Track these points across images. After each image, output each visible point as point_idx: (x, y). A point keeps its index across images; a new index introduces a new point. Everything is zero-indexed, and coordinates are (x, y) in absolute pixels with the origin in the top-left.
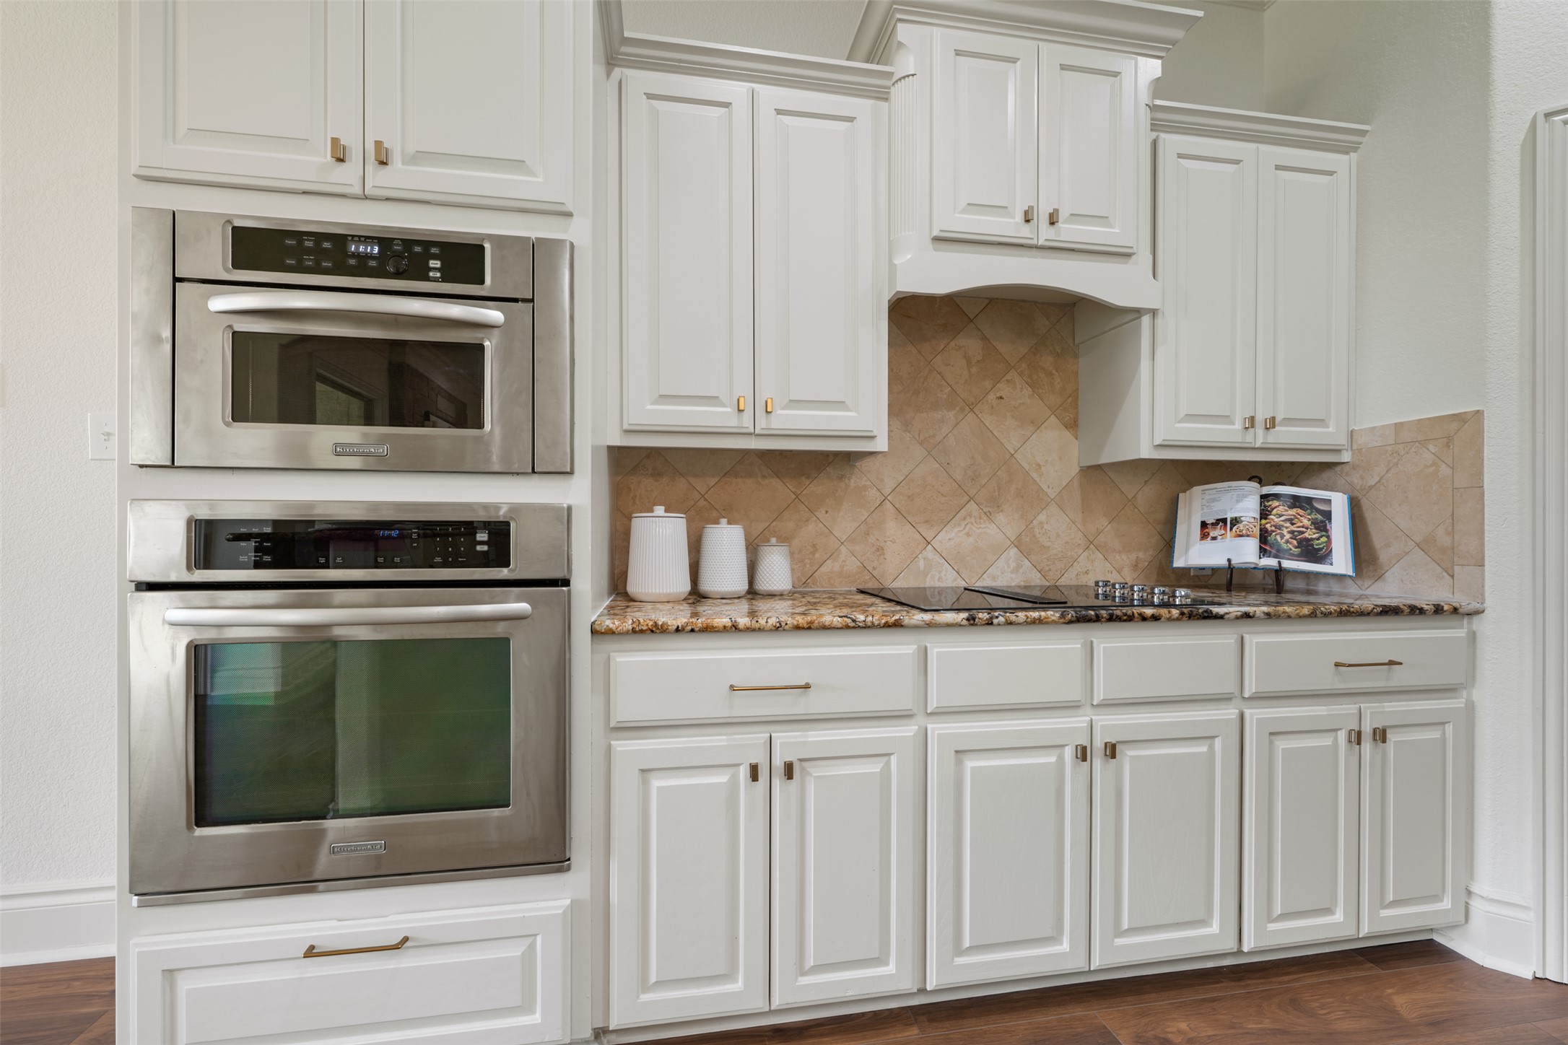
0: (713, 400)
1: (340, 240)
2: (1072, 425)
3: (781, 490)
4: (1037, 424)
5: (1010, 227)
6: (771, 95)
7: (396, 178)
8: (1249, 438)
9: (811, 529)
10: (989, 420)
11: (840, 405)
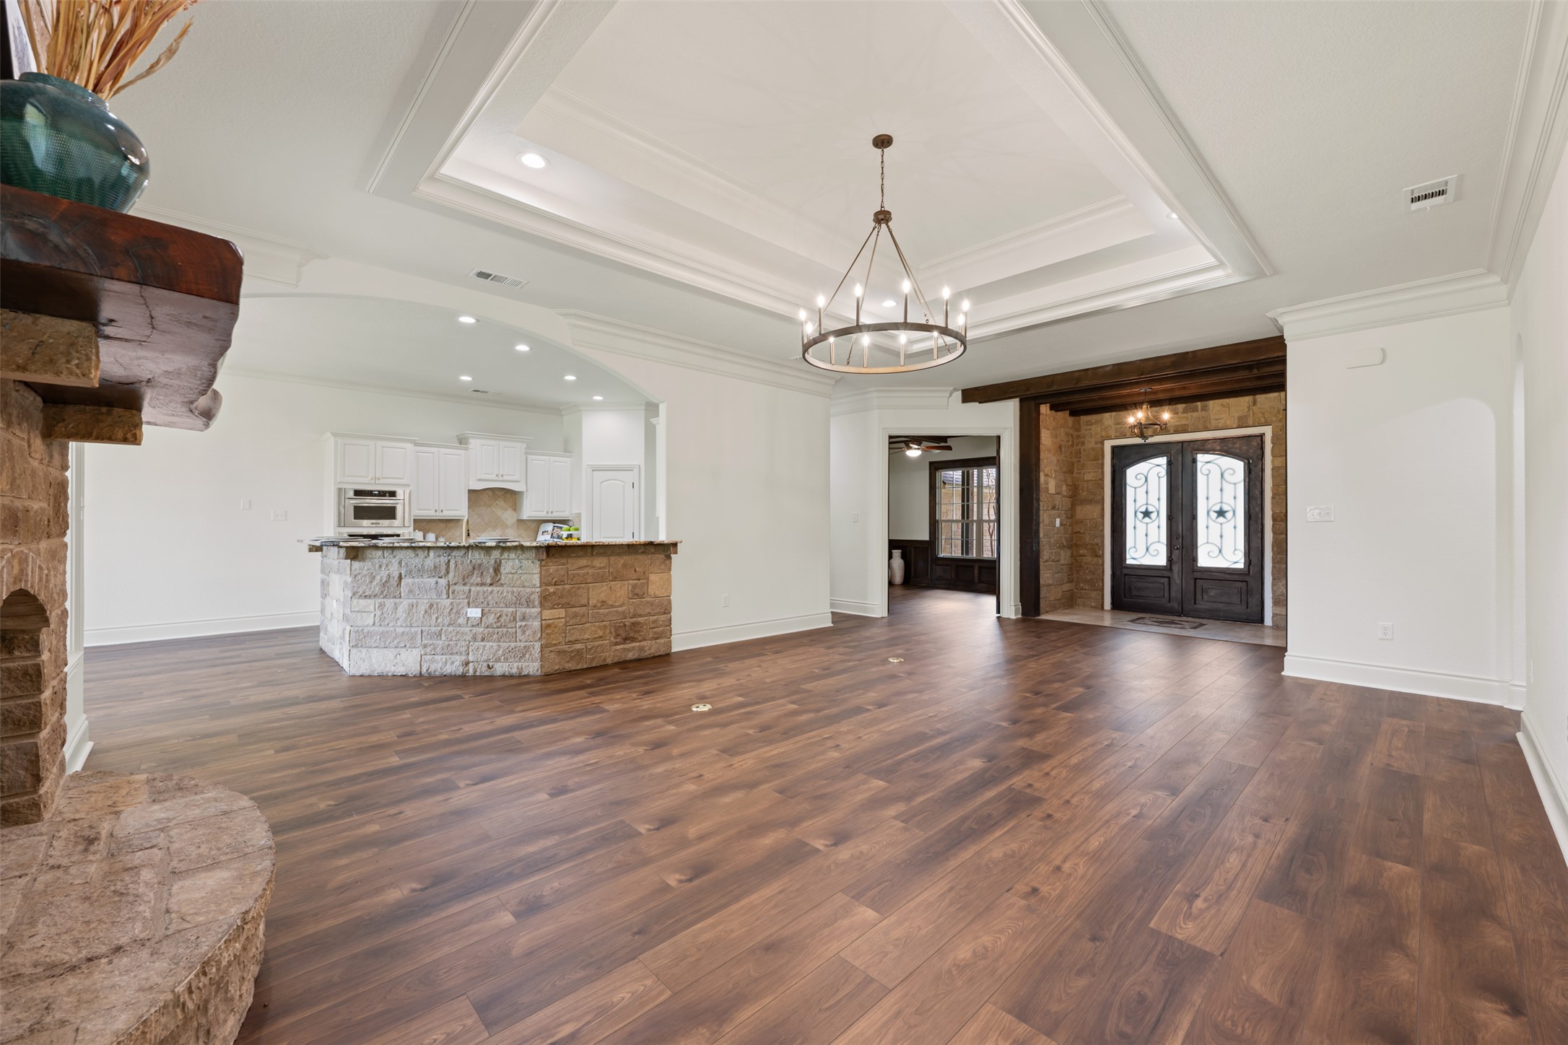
0: (430, 510)
1: (372, 491)
2: (515, 510)
3: (442, 525)
4: (506, 510)
5: (493, 477)
6: (443, 450)
7: (382, 481)
8: (547, 515)
9: (450, 534)
10: (494, 509)
11: (457, 510)
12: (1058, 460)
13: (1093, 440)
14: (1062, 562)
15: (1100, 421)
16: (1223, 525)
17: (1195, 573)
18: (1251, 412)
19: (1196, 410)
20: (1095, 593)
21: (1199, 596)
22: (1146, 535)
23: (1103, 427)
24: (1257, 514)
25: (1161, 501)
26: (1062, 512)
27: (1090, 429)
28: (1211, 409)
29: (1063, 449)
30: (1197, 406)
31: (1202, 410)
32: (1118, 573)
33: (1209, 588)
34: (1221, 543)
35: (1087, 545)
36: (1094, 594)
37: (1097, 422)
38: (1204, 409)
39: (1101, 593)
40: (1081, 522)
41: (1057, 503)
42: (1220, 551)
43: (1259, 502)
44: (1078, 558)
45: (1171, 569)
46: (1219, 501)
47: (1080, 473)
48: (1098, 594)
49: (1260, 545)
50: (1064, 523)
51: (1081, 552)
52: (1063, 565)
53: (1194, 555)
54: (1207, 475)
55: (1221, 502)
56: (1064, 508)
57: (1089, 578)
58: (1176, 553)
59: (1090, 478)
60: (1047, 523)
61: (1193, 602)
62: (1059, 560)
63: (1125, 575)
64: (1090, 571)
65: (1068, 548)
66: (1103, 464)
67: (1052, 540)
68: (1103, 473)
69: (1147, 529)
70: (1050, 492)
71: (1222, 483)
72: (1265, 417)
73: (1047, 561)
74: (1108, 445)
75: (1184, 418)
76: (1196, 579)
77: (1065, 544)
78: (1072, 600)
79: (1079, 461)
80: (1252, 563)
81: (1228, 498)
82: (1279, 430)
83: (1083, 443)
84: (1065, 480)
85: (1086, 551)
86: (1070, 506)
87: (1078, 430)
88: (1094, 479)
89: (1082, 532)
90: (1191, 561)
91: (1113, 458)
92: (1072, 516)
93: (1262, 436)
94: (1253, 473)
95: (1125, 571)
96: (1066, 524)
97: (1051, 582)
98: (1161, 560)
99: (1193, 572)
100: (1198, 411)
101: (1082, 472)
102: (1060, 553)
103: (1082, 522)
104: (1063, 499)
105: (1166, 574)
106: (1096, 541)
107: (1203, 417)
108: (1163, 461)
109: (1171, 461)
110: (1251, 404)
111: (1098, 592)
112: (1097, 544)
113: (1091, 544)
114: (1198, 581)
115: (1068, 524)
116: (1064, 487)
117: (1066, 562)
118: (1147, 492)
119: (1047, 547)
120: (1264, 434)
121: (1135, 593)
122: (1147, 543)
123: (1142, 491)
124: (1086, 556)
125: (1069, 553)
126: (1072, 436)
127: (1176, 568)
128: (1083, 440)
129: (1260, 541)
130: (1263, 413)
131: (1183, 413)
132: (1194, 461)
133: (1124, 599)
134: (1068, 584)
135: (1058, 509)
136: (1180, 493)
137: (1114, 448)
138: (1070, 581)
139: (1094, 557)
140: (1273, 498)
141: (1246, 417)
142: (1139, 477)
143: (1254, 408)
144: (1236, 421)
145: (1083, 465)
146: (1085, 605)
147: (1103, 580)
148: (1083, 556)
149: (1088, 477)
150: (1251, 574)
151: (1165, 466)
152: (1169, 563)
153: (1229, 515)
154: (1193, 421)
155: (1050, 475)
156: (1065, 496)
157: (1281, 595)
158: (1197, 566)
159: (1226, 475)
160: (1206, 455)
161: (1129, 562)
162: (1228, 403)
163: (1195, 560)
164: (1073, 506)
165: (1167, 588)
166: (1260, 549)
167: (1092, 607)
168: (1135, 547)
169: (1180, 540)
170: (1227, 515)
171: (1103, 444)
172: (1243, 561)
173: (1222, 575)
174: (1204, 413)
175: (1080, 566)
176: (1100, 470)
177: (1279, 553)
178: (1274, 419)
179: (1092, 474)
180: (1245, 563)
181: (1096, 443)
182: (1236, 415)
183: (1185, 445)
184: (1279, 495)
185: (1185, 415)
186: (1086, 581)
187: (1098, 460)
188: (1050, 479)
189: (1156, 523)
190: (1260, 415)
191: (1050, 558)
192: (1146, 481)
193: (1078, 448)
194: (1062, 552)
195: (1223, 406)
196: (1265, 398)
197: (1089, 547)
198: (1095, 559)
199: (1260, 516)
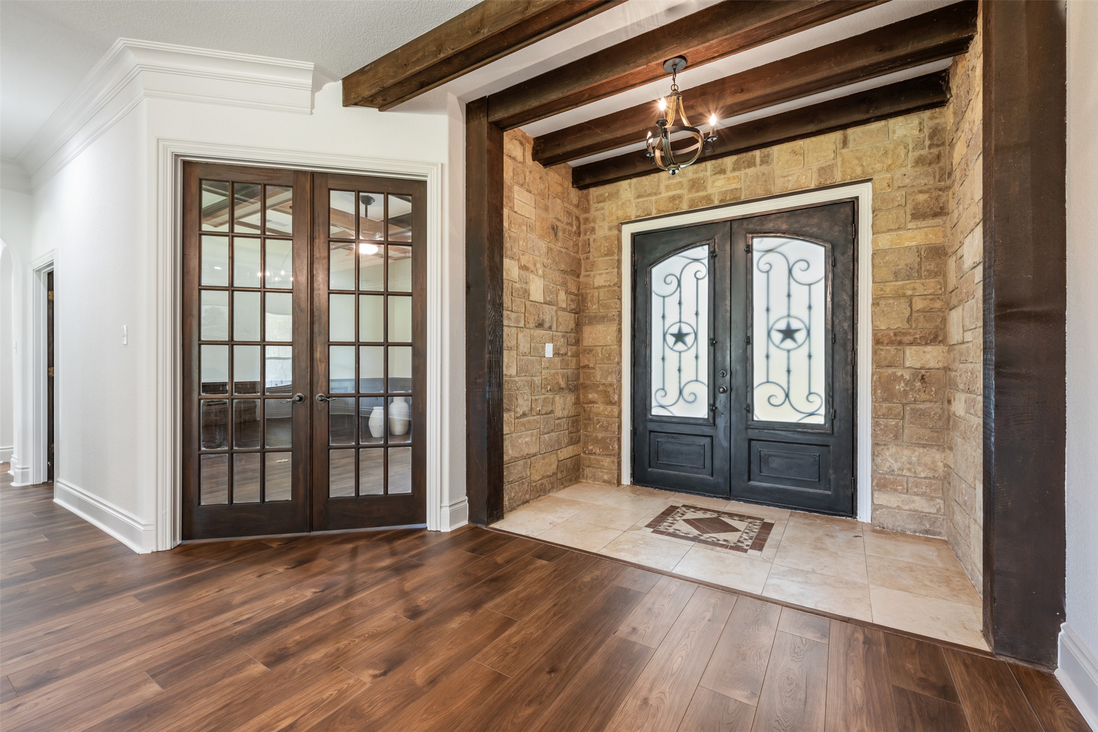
12: (550, 250)
13: (606, 225)
14: (559, 413)
15: (614, 196)
16: (792, 353)
17: (749, 431)
18: (839, 159)
19: (751, 164)
20: (608, 459)
21: (755, 468)
22: (679, 370)
23: (620, 203)
24: (846, 333)
25: (700, 317)
26: (560, 334)
27: (603, 209)
28: (775, 160)
29: (560, 234)
30: (754, 158)
31: (763, 162)
32: (640, 429)
33: (770, 456)
34: (789, 382)
35: (598, 386)
36: (607, 462)
37: (611, 196)
38: (765, 161)
39: (616, 460)
40: (589, 350)
41: (547, 318)
42: (787, 396)
43: (849, 314)
44: (586, 406)
45: (714, 424)
46: (786, 313)
47: (588, 276)
48: (613, 462)
49: (850, 386)
50: (563, 351)
51: (590, 396)
52: (559, 418)
53: (749, 401)
54: (768, 272)
55: (789, 316)
56: (561, 328)
57: (600, 436)
58: (722, 398)
59: (602, 283)
60: (526, 350)
61: (746, 475)
62: (552, 412)
63: (651, 432)
64: (602, 426)
65: (571, 390)
66: (619, 261)
67: (537, 380)
68: (619, 274)
69: (680, 362)
70: (531, 299)
71: (789, 284)
72: (862, 166)
73: (524, 415)
74: (628, 231)
75: (734, 178)
76: (750, 440)
77: (563, 385)
78: (578, 470)
79: (588, 258)
80: (838, 417)
81: (799, 308)
82: (886, 185)
83: (593, 230)
84: (564, 284)
85: (596, 396)
86: (572, 325)
87: (586, 210)
88: (607, 284)
89: (591, 365)
90: (744, 412)
91: (633, 252)
92: (578, 342)
93: (853, 203)
94: (839, 265)
95: (651, 426)
96: (566, 354)
97: (533, 450)
98: (701, 411)
99: (747, 429)
100: (755, 166)
101: (592, 273)
102: (553, 399)
103: (591, 351)
104: (560, 313)
105: (708, 431)
106: (609, 379)
107: (764, 174)
108: (702, 252)
109: (714, 251)
110: (840, 145)
111: (612, 458)
112: (611, 385)
113: (604, 384)
114: (753, 443)
115: (569, 354)
116: (562, 296)
117: (566, 413)
118: (680, 303)
119: (527, 390)
120: (857, 198)
121: (664, 460)
122: (680, 382)
123: (672, 302)
124: (597, 403)
125: (570, 398)
126: (577, 218)
127: (721, 422)
128: (592, 225)
129: (850, 379)
130: (859, 159)
131: (734, 170)
132: (749, 249)
133: (649, 470)
134: (571, 447)
135: (550, 328)
136: (728, 303)
137: (635, 236)
138: (574, 441)
139: (608, 404)
140: (875, 304)
141: (831, 167)
142: (669, 280)
143: (844, 151)
144: (815, 176)
145: (593, 264)
146: (595, 478)
147: (619, 440)
148: (594, 402)
149: (599, 281)
150: (835, 434)
151: (706, 261)
152: (711, 414)
153: (800, 336)
154: (748, 183)
155: (532, 267)
156: (564, 310)
157: (887, 473)
158: (753, 420)
159: (795, 271)
160: (765, 239)
161: (656, 411)
162: (801, 148)
163: (749, 409)
164: (578, 326)
165: (708, 454)
166: (850, 392)
167: (604, 481)
168: (663, 389)
169: (728, 377)
170: (797, 336)
171: (620, 231)
172: (822, 411)
173: (790, 434)
174: (765, 168)
175: (589, 419)
176: (616, 270)
177: (885, 400)
178: (878, 166)
179: (604, 276)
180: (825, 416)
181: (610, 229)
182: (815, 166)
183: (735, 225)
184: (885, 298)
185: (737, 173)
186: (597, 441)
187: (612, 255)
188: (532, 276)
189: (693, 352)
190: (855, 162)
191: (531, 409)
192: (679, 285)
193: (586, 238)
194: (557, 398)
195: (795, 153)
196: (863, 133)
197: (601, 388)
198: (609, 408)
199: (850, 337)
